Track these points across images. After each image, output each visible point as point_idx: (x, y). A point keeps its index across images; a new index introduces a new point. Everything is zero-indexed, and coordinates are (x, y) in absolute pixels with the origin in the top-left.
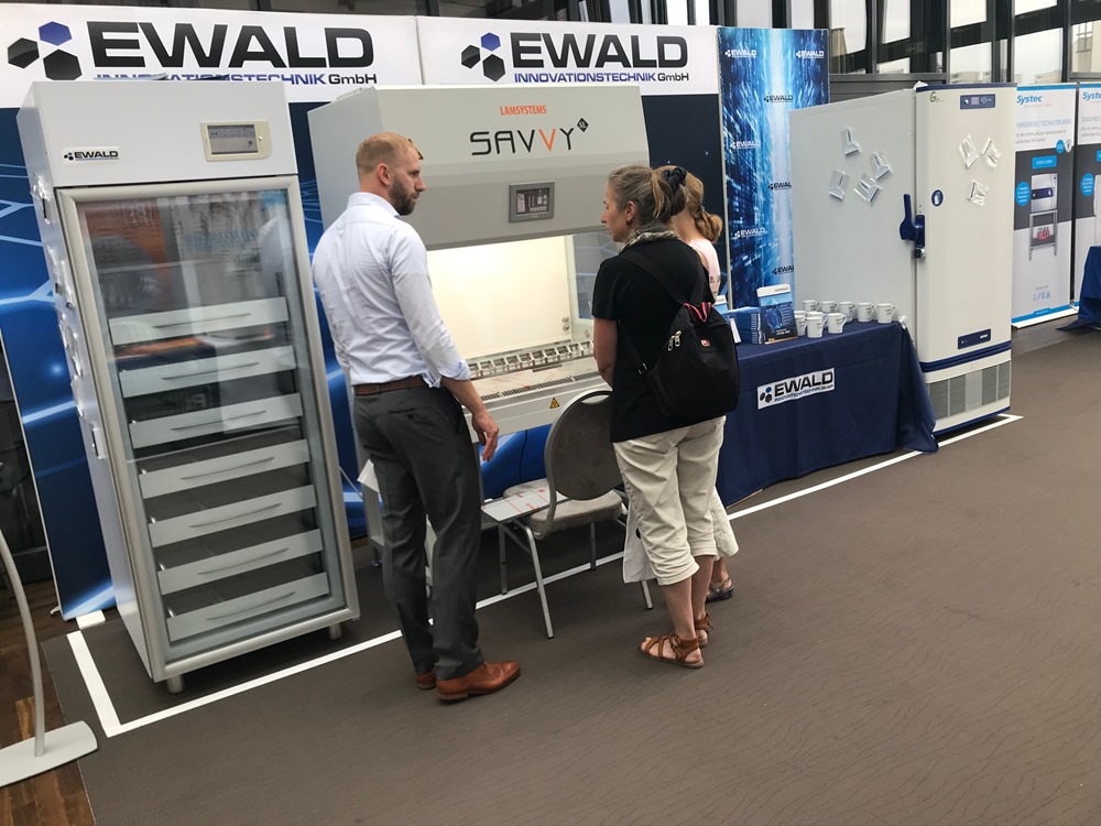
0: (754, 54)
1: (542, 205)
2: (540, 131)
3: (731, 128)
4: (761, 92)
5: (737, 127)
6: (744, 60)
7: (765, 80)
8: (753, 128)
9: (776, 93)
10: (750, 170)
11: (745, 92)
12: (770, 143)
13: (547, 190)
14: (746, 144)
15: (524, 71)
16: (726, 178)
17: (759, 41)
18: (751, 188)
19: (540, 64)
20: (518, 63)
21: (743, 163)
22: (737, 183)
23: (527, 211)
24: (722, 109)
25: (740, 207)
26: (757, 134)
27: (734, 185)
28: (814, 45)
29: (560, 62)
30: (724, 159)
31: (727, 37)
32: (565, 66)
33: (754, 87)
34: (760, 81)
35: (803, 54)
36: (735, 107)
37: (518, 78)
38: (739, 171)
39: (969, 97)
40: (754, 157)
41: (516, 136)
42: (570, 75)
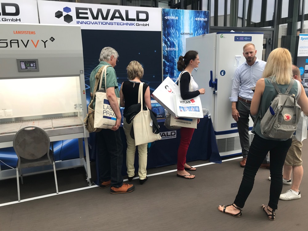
0: (177, 18)
1: (33, 67)
2: (32, 41)
3: (166, 43)
4: (179, 31)
5: (169, 43)
6: (172, 20)
7: (181, 27)
8: (175, 43)
9: (185, 32)
10: (173, 58)
11: (172, 31)
12: (182, 49)
13: (34, 62)
14: (172, 49)
15: (81, 20)
16: (163, 60)
17: (179, 14)
18: (173, 64)
19: (87, 18)
20: (78, 17)
21: (170, 55)
22: (168, 62)
23: (26, 68)
24: (163, 37)
25: (168, 70)
26: (177, 45)
27: (166, 63)
28: (203, 16)
29: (96, 18)
30: (162, 54)
31: (166, 12)
32: (98, 19)
33: (176, 29)
34: (179, 27)
35: (198, 19)
36: (168, 36)
37: (78, 23)
38: (168, 58)
39: (239, 37)
40: (175, 53)
41: (20, 42)
42: (99, 22)
